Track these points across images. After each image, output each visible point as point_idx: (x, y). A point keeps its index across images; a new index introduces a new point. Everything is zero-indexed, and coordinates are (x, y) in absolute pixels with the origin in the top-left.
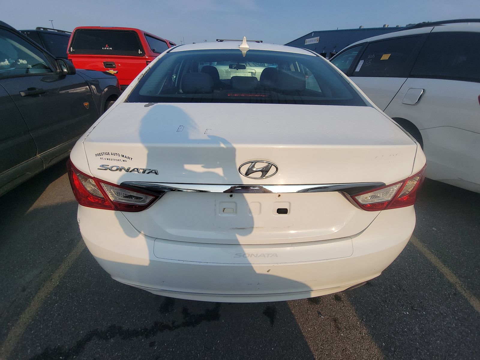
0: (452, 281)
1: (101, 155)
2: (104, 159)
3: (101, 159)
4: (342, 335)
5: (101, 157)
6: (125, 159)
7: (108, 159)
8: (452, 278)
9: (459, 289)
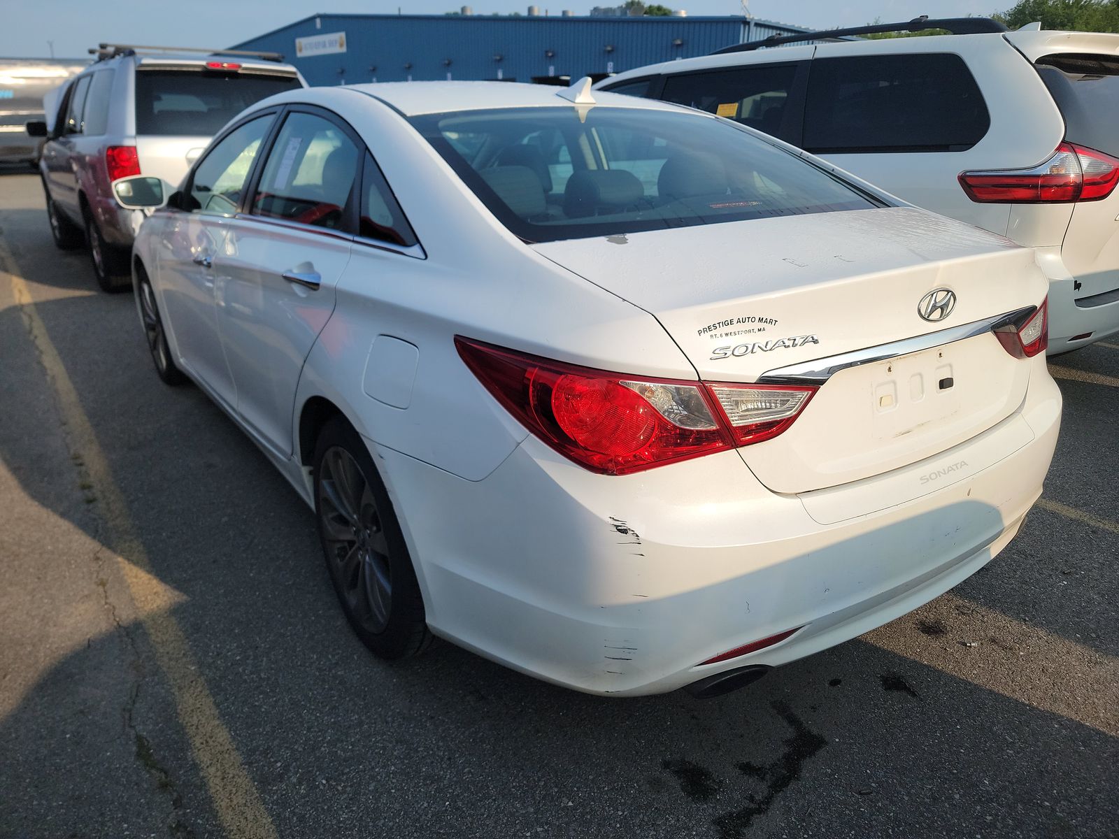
0: (1073, 516)
1: (713, 328)
2: (718, 335)
3: (711, 336)
4: (1022, 653)
5: (713, 332)
6: (762, 325)
7: (727, 334)
8: (1073, 513)
9: (1092, 523)
